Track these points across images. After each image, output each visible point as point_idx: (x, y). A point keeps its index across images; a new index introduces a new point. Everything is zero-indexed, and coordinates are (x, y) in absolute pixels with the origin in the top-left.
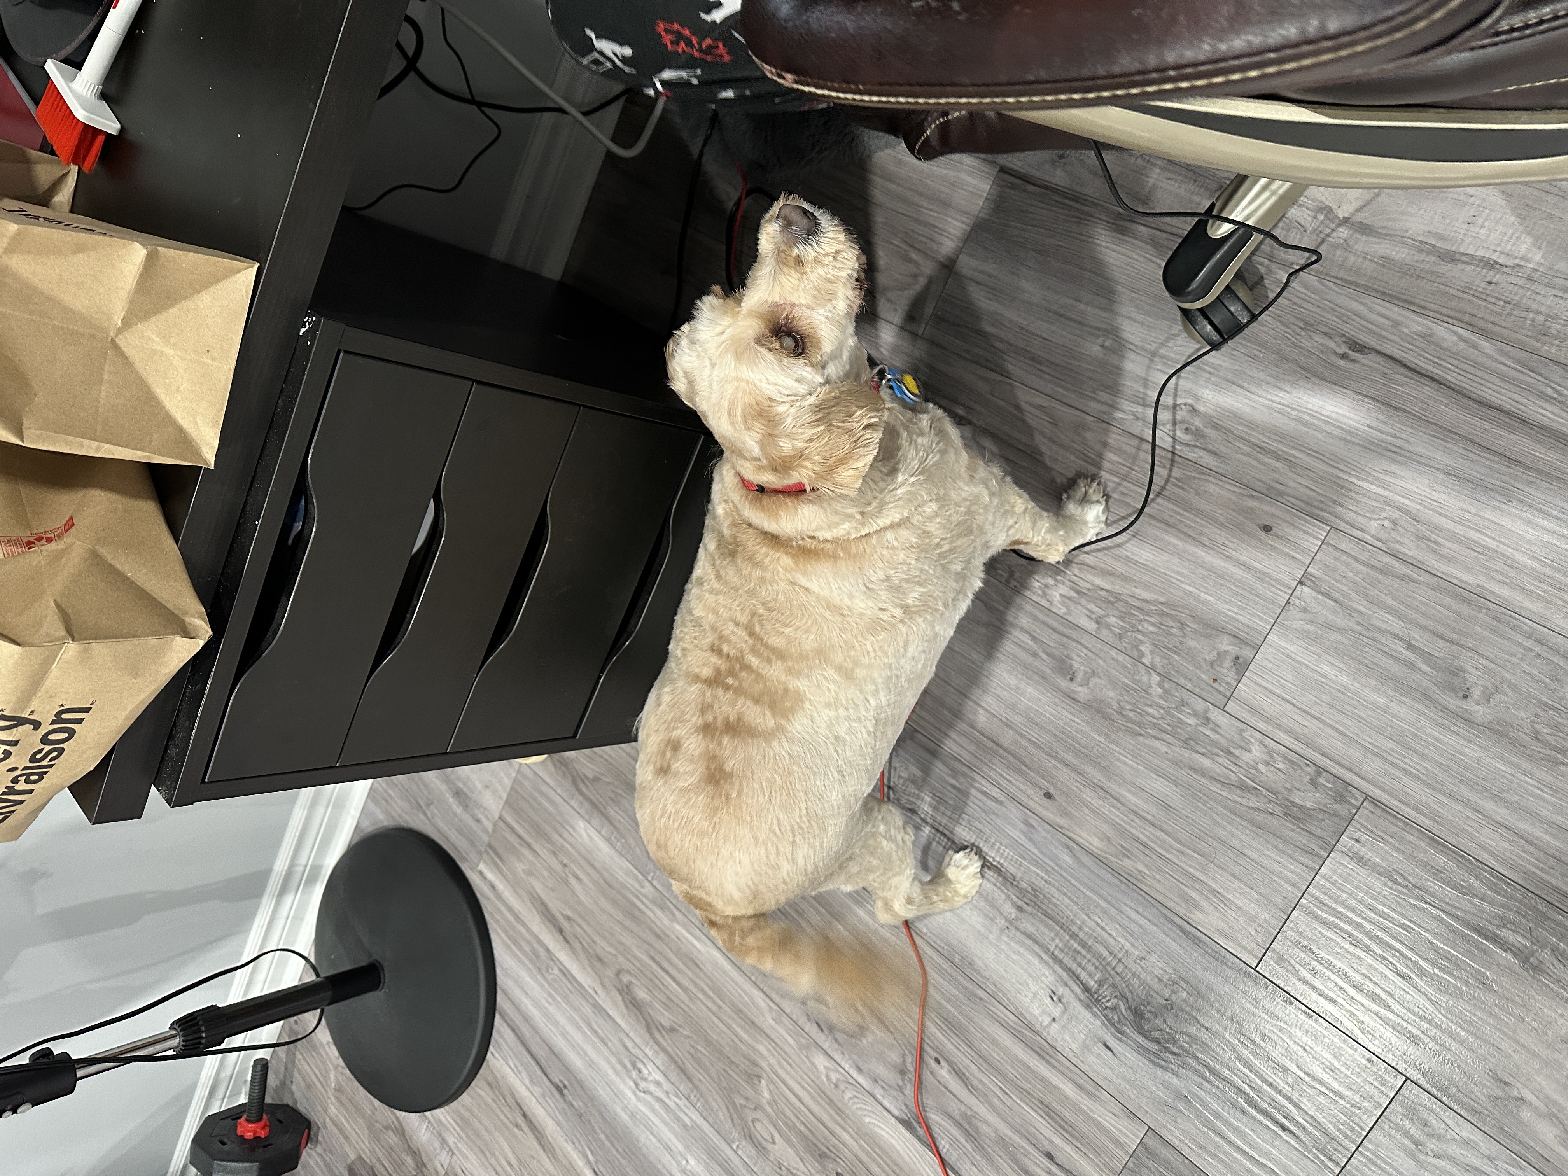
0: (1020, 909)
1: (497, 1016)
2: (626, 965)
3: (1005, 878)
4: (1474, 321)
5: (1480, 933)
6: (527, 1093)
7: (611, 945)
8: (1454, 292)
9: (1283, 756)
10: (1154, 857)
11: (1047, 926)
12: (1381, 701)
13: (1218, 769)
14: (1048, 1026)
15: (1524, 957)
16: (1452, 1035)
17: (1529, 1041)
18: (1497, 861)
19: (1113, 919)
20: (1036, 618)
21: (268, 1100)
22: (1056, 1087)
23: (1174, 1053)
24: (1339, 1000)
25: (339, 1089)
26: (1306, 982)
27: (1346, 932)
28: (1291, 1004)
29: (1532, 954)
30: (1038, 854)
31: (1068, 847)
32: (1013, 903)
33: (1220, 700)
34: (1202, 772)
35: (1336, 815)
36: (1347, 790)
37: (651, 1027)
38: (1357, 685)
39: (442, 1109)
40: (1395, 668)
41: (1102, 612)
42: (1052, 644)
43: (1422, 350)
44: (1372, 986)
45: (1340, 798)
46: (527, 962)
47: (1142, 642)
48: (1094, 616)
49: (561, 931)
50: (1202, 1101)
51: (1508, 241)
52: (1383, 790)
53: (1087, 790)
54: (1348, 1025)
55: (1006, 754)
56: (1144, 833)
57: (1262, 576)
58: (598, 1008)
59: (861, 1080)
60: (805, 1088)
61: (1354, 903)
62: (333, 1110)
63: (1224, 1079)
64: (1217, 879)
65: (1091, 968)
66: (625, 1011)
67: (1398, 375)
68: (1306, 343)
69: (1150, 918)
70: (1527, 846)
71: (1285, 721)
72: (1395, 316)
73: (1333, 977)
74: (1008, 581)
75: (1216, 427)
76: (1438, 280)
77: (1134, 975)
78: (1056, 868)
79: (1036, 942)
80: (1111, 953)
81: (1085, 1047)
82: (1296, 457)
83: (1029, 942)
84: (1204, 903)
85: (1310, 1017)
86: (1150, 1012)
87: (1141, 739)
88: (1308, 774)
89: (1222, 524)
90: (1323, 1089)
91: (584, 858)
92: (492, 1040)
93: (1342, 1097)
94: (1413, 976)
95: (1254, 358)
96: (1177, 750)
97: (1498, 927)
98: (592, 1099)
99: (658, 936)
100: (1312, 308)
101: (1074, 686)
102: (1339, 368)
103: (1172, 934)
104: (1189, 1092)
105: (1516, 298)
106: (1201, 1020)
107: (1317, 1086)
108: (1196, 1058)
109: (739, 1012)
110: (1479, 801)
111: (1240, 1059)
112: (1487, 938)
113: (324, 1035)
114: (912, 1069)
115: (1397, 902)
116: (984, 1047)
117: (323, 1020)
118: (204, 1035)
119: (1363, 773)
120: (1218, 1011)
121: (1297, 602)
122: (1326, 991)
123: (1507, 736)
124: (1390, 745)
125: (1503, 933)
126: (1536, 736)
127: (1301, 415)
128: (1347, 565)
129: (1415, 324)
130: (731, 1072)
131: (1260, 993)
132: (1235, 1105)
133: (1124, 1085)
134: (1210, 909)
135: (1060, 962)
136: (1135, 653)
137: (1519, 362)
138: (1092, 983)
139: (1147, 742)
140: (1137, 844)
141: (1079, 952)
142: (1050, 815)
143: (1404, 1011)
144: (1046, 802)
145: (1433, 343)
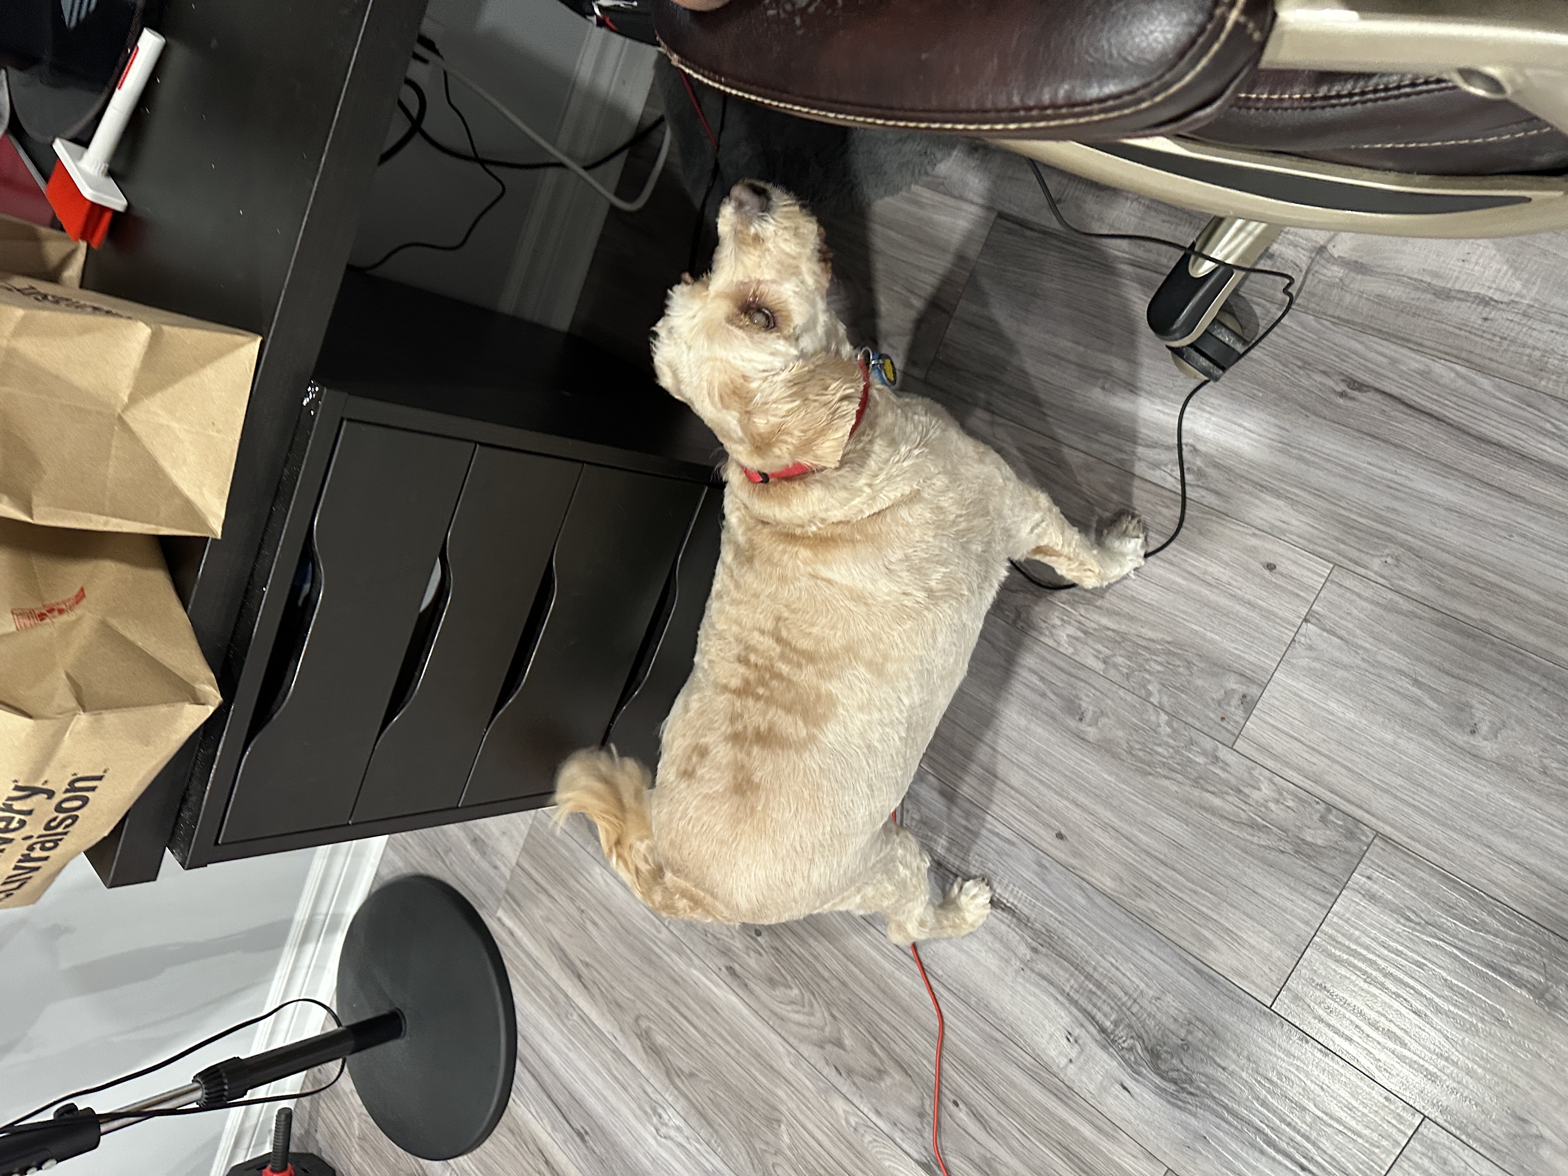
0: (1035, 950)
1: (518, 1063)
2: (644, 1010)
3: (1019, 920)
4: (1473, 358)
5: (1494, 970)
6: (549, 1140)
7: (629, 991)
8: (1451, 329)
9: (1293, 794)
10: (1166, 896)
11: (1062, 967)
12: (1389, 737)
13: (1228, 807)
14: (1065, 1067)
15: (1539, 992)
16: (1469, 1072)
17: (1546, 1077)
18: (1510, 897)
19: (1127, 959)
20: (1043, 659)
21: (293, 1149)
22: (1075, 1129)
23: (1191, 1094)
24: (1355, 1038)
25: (363, 1138)
26: (1321, 1020)
27: (1360, 970)
28: (1307, 1042)
29: (1547, 989)
30: (1052, 895)
31: (1081, 888)
32: (1028, 945)
33: (1228, 738)
34: (1212, 811)
35: (1346, 852)
36: (1357, 827)
37: (670, 1072)
38: (1364, 722)
39: (465, 1157)
40: (1402, 705)
41: (1108, 652)
42: (1061, 685)
43: (1421, 387)
44: (1387, 1023)
45: (1350, 835)
46: (547, 1009)
47: (1149, 682)
48: (1101, 656)
49: (579, 977)
50: (1220, 1142)
51: (1503, 278)
52: (1392, 826)
53: (1098, 830)
54: (1366, 1063)
55: (1018, 795)
56: (1156, 873)
57: (1268, 615)
58: (618, 1054)
59: (880, 1123)
60: (824, 1132)
61: (1367, 941)
62: (357, 1158)
63: (1242, 1119)
64: (1231, 919)
65: (1106, 1009)
66: (644, 1056)
67: (1397, 412)
68: (1305, 382)
69: (1164, 957)
70: (1539, 882)
71: (1294, 759)
72: (1393, 354)
73: (1348, 1015)
74: (1015, 622)
75: (1217, 466)
76: (1434, 317)
77: (1149, 1015)
78: (1069, 908)
79: (1051, 983)
80: (1126, 994)
81: (1103, 1089)
82: (1296, 495)
83: (1045, 983)
84: (1217, 943)
85: (1326, 1055)
86: (1166, 1052)
87: (1151, 778)
88: (1317, 811)
89: (1227, 564)
90: (1341, 1128)
91: (600, 903)
92: (514, 1087)
93: (1360, 1135)
94: (1429, 1013)
95: (1254, 397)
96: (1188, 789)
97: (1511, 962)
98: (613, 1144)
99: (676, 982)
100: (1310, 347)
101: (1083, 726)
102: (1339, 406)
103: (1186, 974)
104: (1208, 1132)
105: (1513, 334)
106: (1218, 1060)
107: (1336, 1125)
108: (1214, 1098)
109: (757, 1056)
110: (1489, 837)
111: (1258, 1098)
112: (1502, 975)
113: (347, 1084)
114: (931, 1113)
115: (1411, 939)
116: (1001, 1089)
117: (346, 1069)
118: (226, 1087)
119: (1373, 810)
120: (1234, 1051)
121: (1303, 639)
122: (1342, 1029)
123: (1516, 771)
124: (1400, 781)
125: (1516, 969)
126: (1545, 771)
127: (1302, 453)
128: (1351, 602)
129: (1414, 361)
130: (750, 1117)
131: (1276, 1032)
132: (1253, 1145)
133: (1142, 1127)
134: (1223, 948)
135: (1075, 1003)
136: (1143, 693)
137: (1517, 397)
138: (1108, 1024)
139: (1157, 781)
140: (1150, 885)
141: (1094, 993)
142: (1063, 856)
143: (1420, 1048)
144: (1058, 842)
145: (1431, 380)
